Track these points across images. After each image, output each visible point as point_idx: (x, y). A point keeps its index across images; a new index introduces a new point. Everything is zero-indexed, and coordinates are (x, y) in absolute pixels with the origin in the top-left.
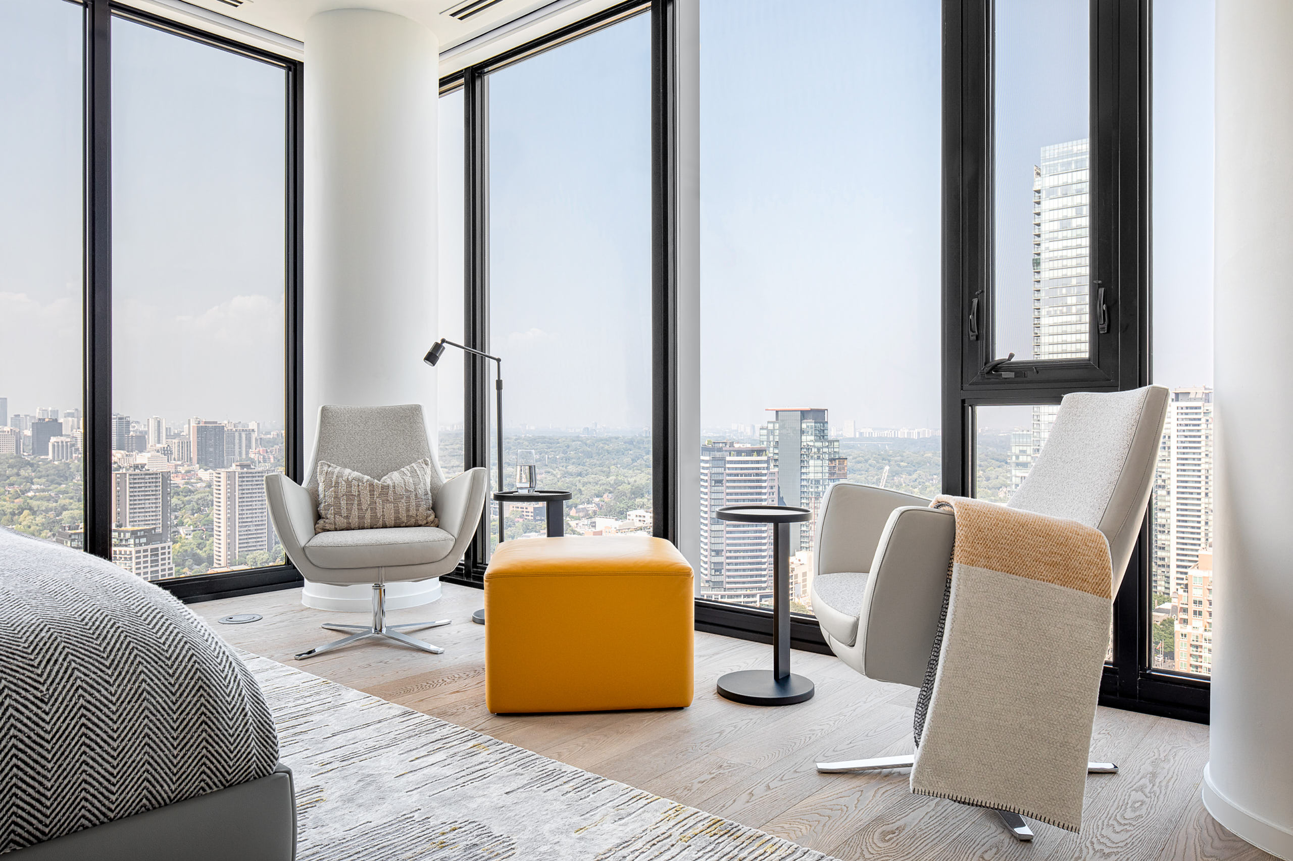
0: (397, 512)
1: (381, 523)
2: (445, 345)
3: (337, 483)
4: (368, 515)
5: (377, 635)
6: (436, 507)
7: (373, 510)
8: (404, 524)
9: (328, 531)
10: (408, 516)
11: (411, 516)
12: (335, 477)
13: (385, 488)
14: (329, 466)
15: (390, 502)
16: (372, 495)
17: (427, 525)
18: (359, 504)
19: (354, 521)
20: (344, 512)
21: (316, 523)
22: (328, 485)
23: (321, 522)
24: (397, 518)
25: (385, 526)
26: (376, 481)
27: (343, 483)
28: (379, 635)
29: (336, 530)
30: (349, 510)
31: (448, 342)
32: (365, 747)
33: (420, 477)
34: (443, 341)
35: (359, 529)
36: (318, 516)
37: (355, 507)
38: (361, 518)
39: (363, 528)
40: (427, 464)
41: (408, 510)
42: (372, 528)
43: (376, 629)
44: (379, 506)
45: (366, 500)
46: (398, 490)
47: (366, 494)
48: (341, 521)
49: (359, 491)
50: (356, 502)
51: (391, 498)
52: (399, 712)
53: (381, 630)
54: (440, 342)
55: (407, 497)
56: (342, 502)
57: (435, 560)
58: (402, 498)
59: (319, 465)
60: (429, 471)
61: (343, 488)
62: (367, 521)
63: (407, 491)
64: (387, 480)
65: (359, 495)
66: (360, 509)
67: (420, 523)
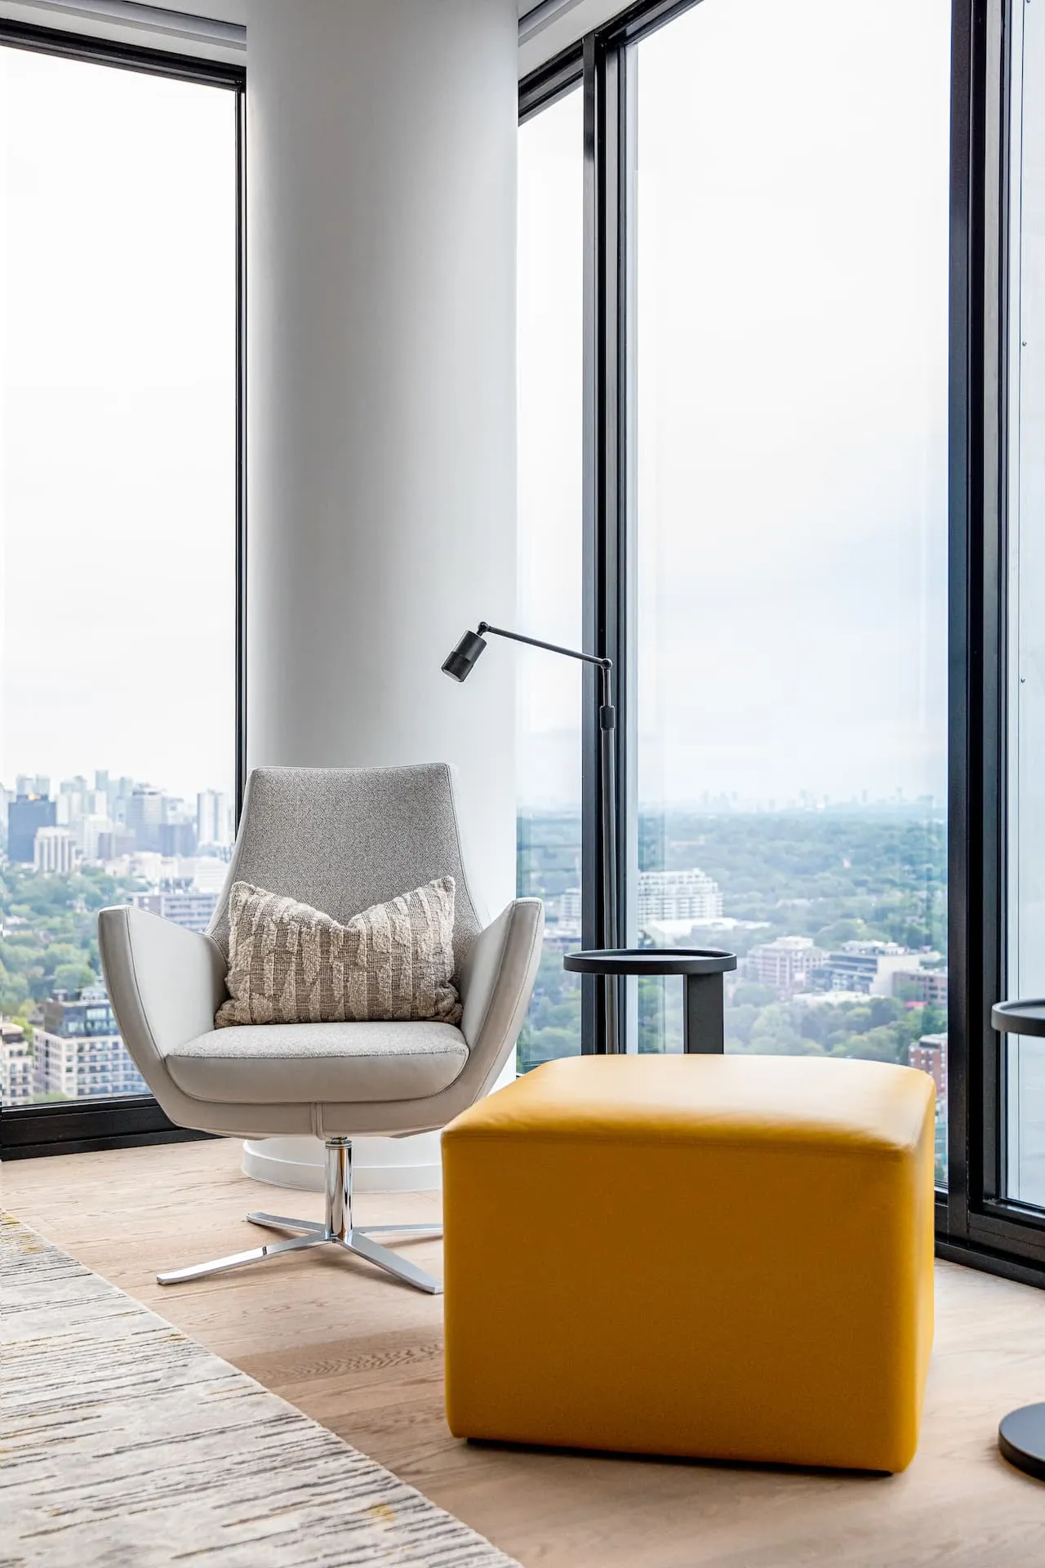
0: (374, 987)
1: (341, 1009)
2: (486, 636)
3: (261, 927)
4: (316, 995)
5: (331, 1245)
6: (459, 981)
7: (328, 984)
8: (390, 1015)
9: (240, 1024)
10: (396, 997)
11: (404, 999)
12: (258, 914)
13: (352, 938)
14: (253, 892)
15: (361, 968)
16: (326, 952)
17: (436, 1018)
18: (300, 971)
19: (289, 1006)
20: (269, 988)
21: (218, 1008)
22: (245, 929)
23: (227, 1006)
24: (373, 1001)
25: (350, 1019)
26: (335, 923)
27: (272, 927)
28: (336, 1245)
29: (254, 1023)
30: (280, 984)
31: (491, 630)
32: (162, 1483)
33: (429, 915)
34: (483, 628)
35: (300, 1022)
36: (223, 995)
37: (291, 977)
38: (303, 1000)
39: (308, 1021)
40: (447, 889)
41: (396, 986)
42: (325, 1020)
43: (332, 1231)
44: (339, 977)
45: (314, 961)
46: (379, 941)
47: (313, 953)
48: (263, 1005)
49: (300, 945)
50: (293, 967)
51: (363, 960)
52: (270, 1415)
53: (341, 1235)
54: (475, 631)
55: (396, 959)
56: (266, 967)
57: (423, 1094)
58: (386, 961)
59: (233, 888)
60: (449, 905)
61: (270, 939)
62: (315, 1007)
63: (397, 945)
64: (359, 923)
65: (300, 952)
66: (300, 982)
67: (422, 1013)
